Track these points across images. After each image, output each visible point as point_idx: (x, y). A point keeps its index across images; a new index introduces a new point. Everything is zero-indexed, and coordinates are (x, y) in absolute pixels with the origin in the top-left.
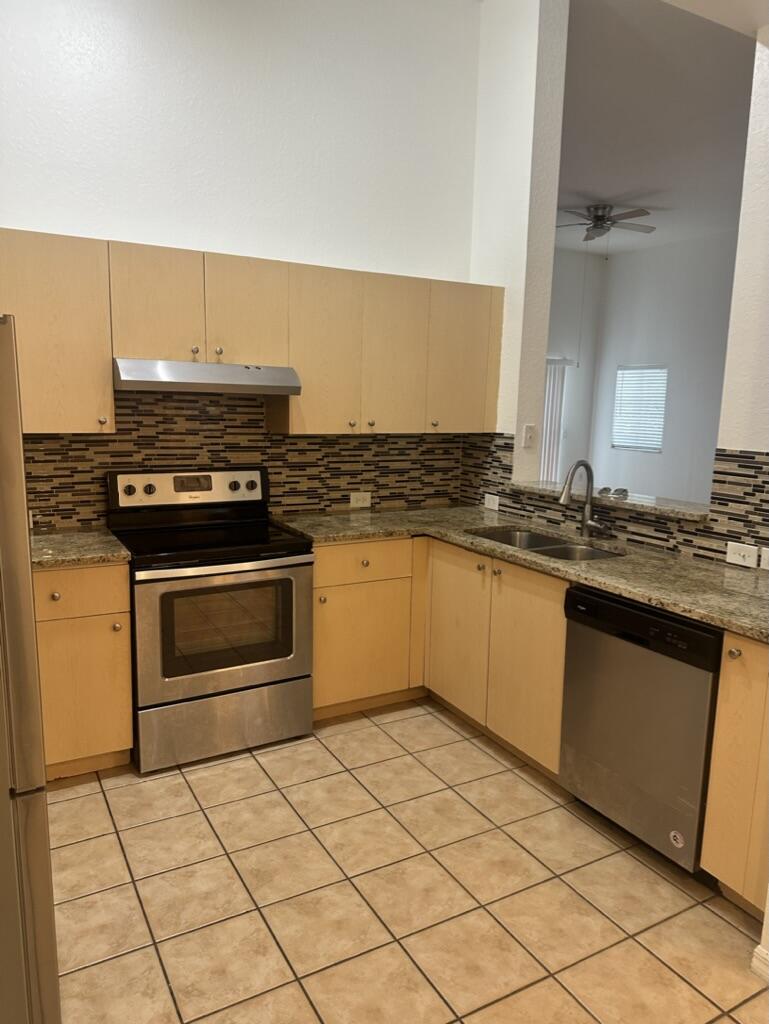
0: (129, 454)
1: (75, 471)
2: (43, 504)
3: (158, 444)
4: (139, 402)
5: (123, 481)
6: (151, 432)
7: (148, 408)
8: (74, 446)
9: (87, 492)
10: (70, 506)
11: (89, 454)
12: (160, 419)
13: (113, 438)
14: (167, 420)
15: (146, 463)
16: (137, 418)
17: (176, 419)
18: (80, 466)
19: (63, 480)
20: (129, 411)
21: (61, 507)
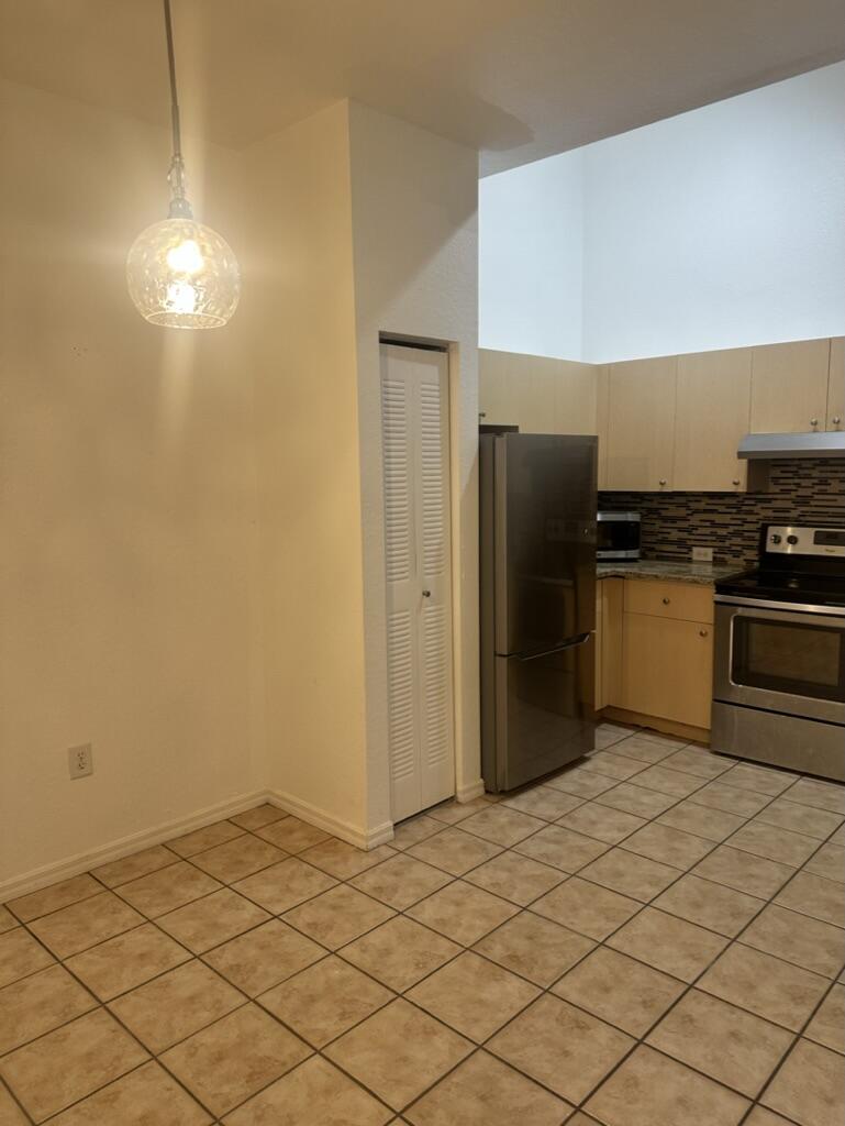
0: (787, 510)
1: (745, 521)
2: (720, 544)
3: (812, 503)
4: (799, 467)
5: (772, 531)
6: (808, 492)
7: (806, 472)
8: (746, 502)
9: (753, 539)
10: (739, 548)
11: (756, 509)
12: (816, 481)
13: (775, 496)
14: (824, 482)
15: (802, 518)
16: (797, 481)
17: (830, 481)
18: (749, 518)
19: (736, 528)
20: (790, 475)
21: (734, 548)
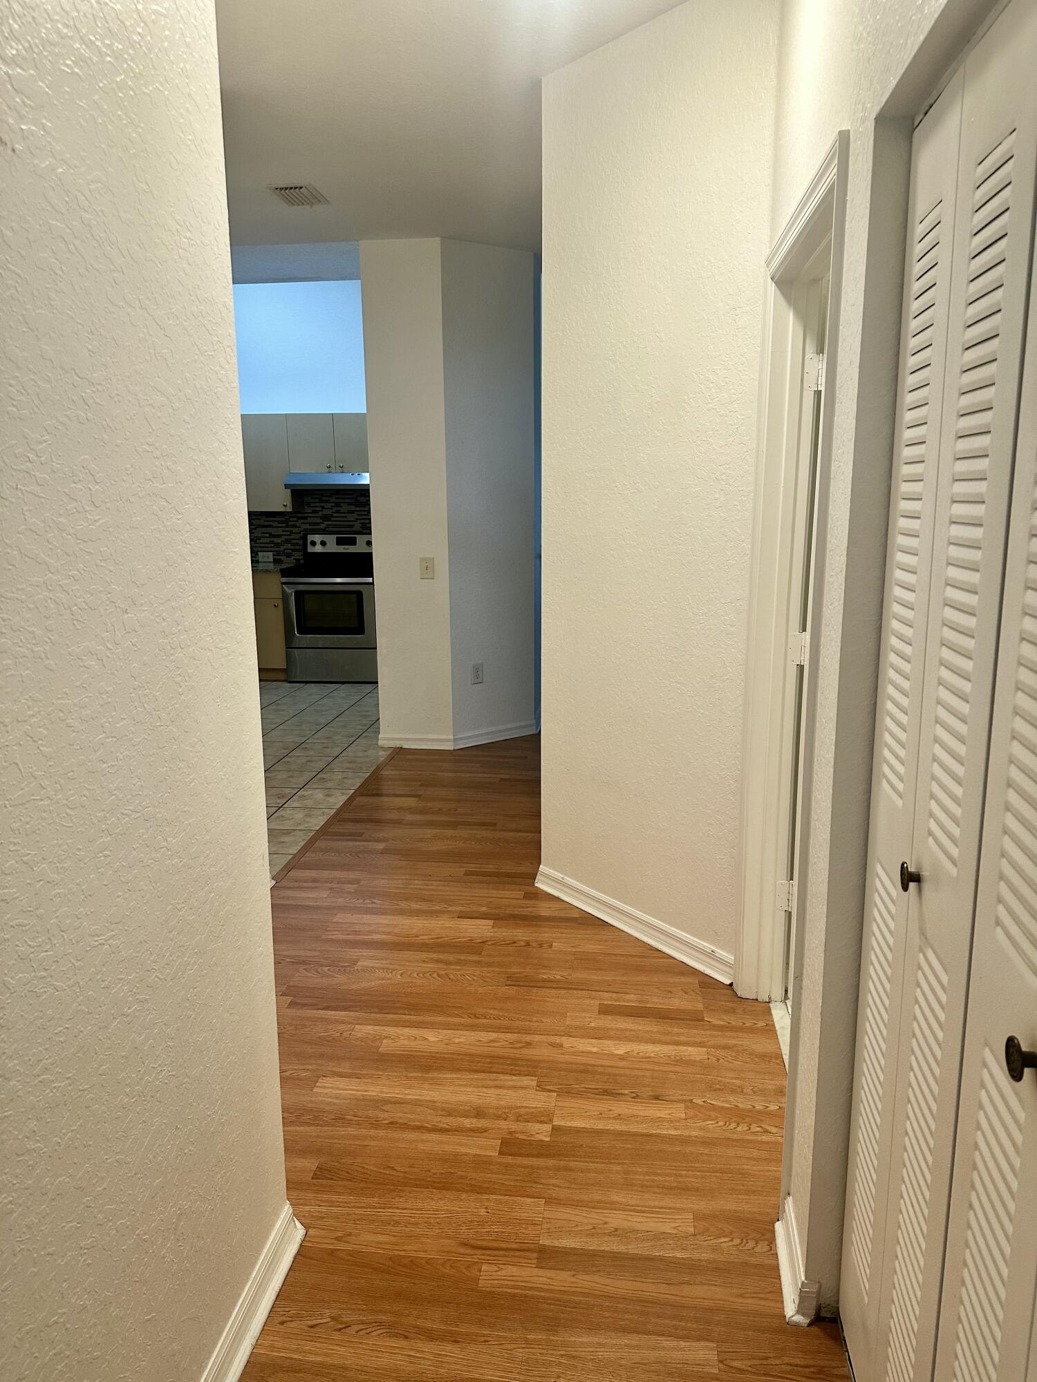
0: (318, 524)
1: (291, 532)
2: (277, 549)
3: (333, 519)
4: (322, 495)
5: (310, 538)
6: (329, 512)
7: (327, 498)
8: (291, 519)
9: (298, 544)
10: (290, 551)
11: (298, 524)
12: (334, 505)
13: (310, 515)
14: (338, 505)
15: (327, 529)
16: (322, 505)
17: (342, 504)
18: (295, 530)
19: (287, 537)
20: (317, 501)
21: (286, 551)
